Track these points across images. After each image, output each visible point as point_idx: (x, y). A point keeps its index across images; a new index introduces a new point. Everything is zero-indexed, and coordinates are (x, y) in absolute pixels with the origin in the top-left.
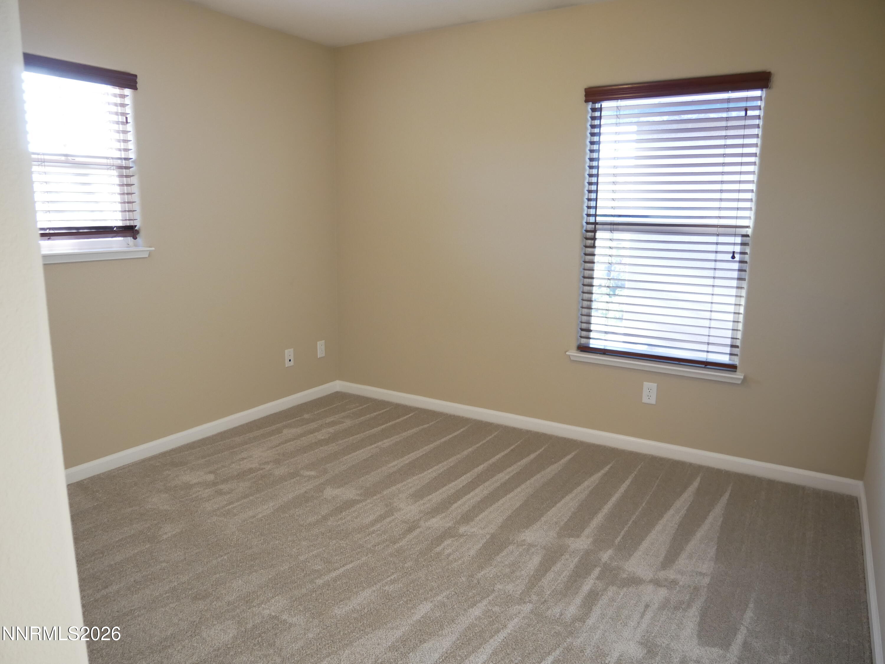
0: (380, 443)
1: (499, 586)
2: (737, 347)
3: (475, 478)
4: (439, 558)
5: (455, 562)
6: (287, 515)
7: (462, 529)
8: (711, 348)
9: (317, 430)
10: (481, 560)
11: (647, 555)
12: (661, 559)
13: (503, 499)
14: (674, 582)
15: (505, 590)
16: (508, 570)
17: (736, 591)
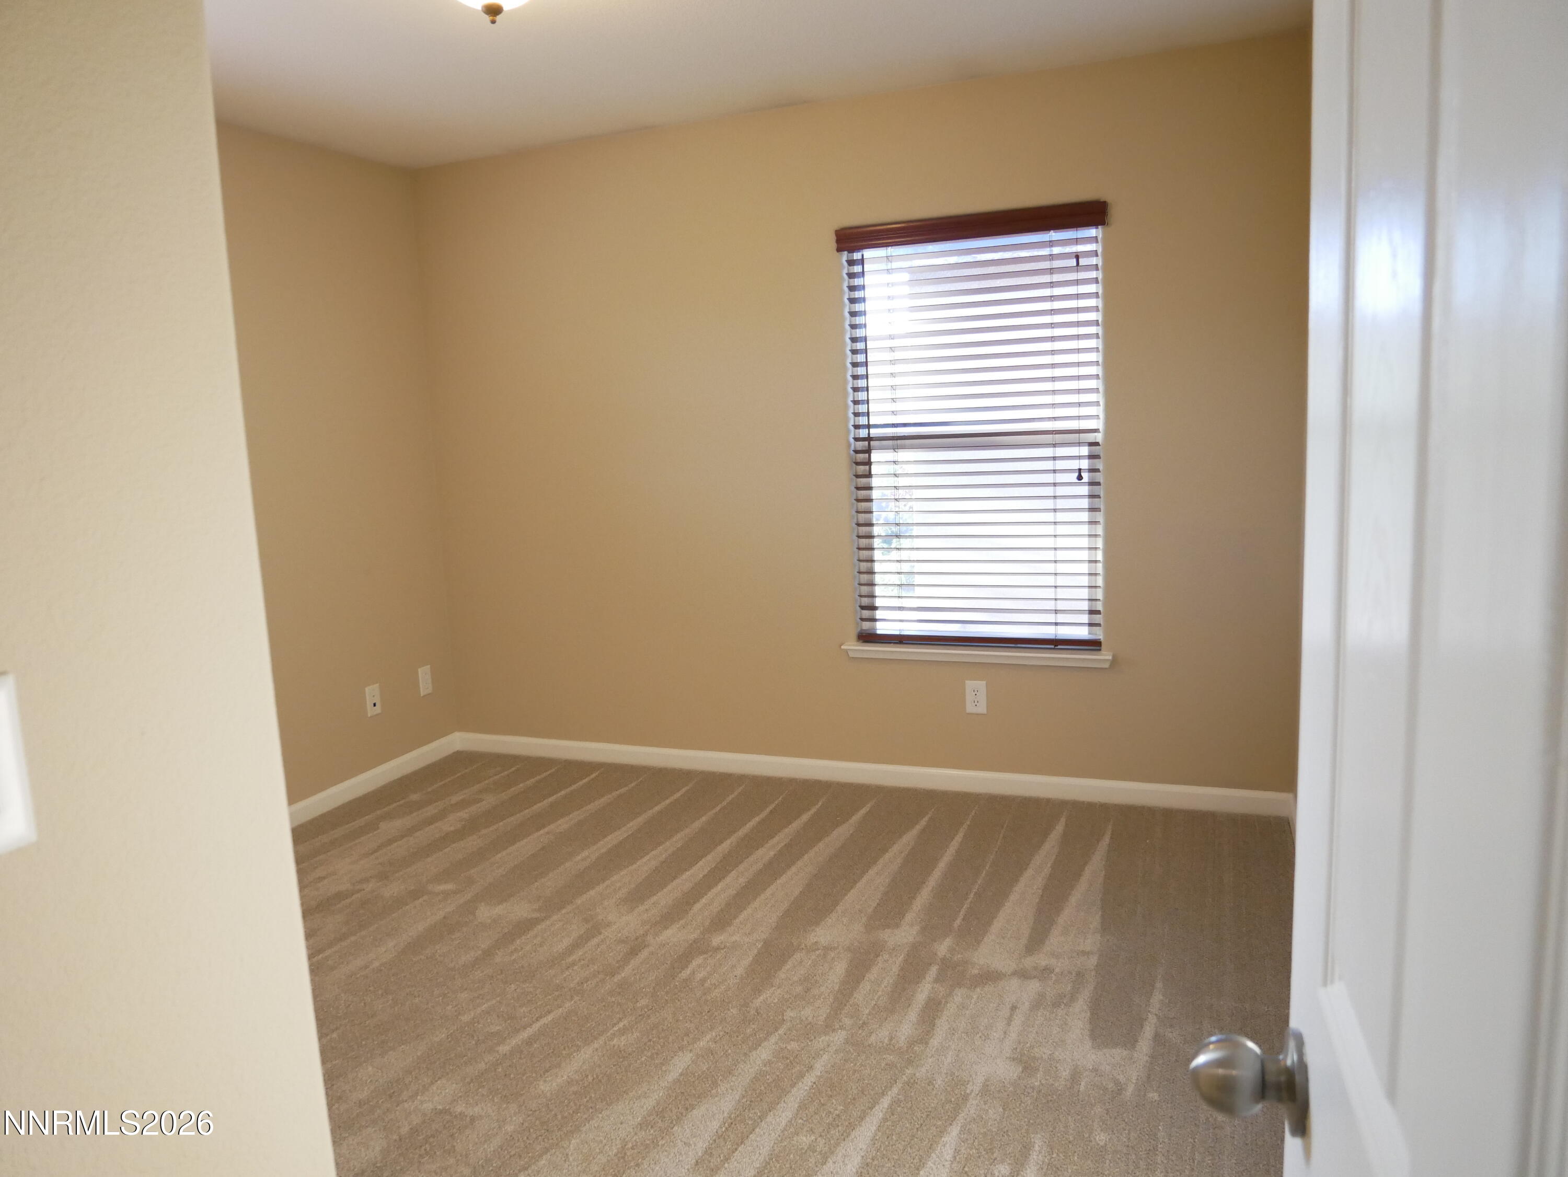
0: (552, 827)
1: (789, 1014)
2: (1098, 612)
3: (721, 861)
4: (688, 986)
5: (715, 989)
6: (422, 957)
7: (716, 940)
8: (1061, 618)
9: (441, 816)
10: (755, 980)
11: (1003, 938)
12: (1024, 941)
13: (772, 887)
14: (1048, 970)
15: (800, 1018)
16: (799, 989)
17: (1135, 969)
